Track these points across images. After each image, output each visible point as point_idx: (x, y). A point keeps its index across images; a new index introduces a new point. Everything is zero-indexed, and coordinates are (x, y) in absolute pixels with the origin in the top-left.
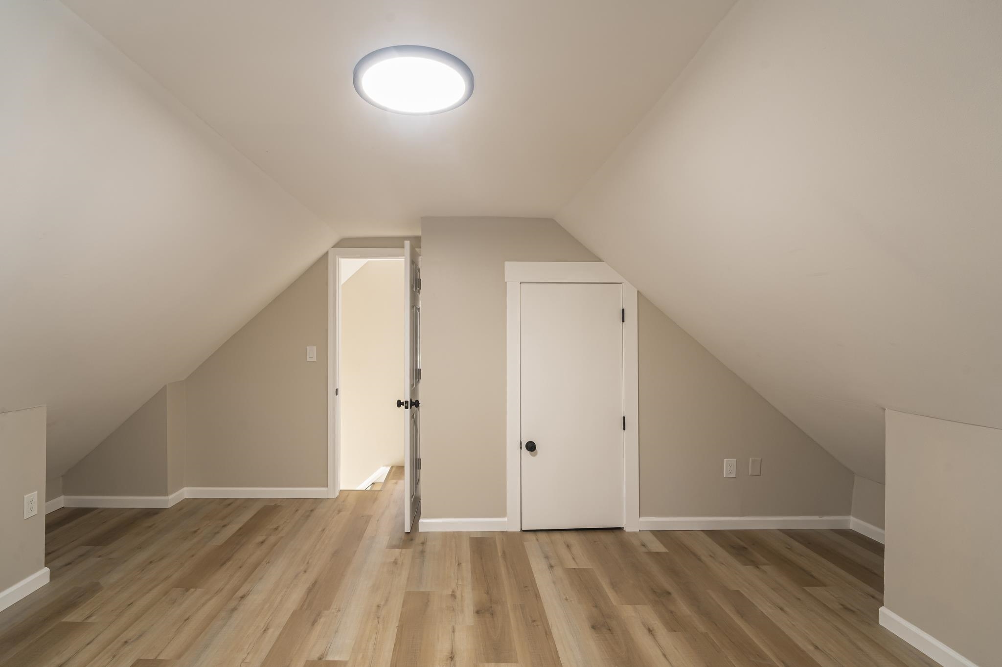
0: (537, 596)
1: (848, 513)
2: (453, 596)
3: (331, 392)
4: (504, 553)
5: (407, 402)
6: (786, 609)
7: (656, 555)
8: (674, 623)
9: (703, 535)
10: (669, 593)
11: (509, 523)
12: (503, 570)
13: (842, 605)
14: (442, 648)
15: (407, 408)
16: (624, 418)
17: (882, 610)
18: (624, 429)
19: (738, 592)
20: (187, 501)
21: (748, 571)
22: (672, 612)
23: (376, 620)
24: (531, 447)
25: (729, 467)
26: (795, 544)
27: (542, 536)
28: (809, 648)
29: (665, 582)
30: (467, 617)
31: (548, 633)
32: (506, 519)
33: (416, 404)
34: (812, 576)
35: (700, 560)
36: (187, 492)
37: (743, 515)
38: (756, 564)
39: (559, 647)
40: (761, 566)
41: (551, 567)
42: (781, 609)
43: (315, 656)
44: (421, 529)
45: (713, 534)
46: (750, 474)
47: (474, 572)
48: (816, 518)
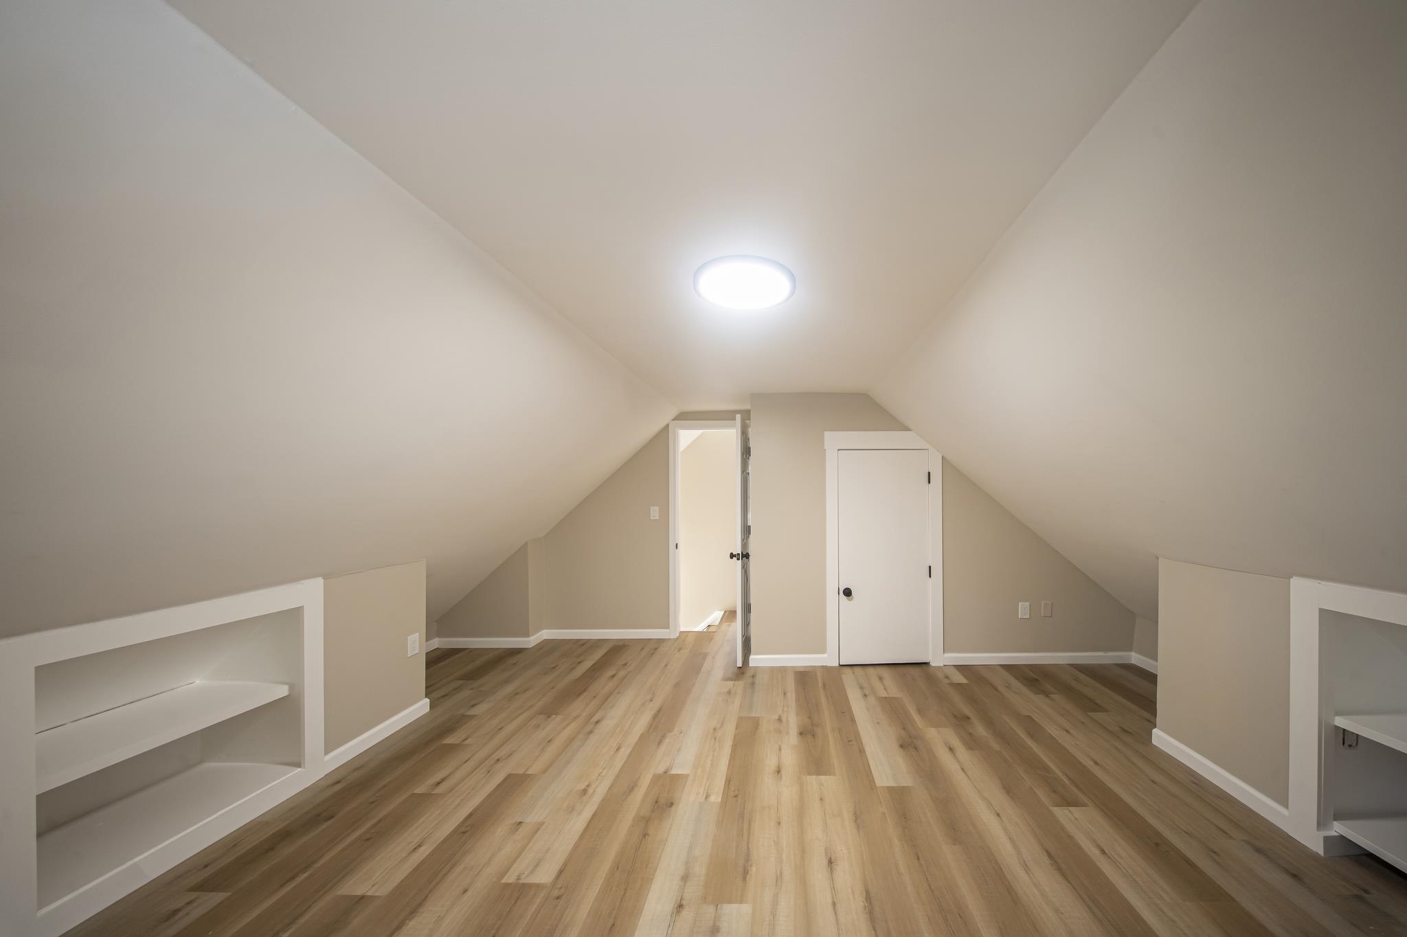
0: (853, 720)
1: (1130, 649)
2: (780, 720)
3: (672, 546)
4: (824, 684)
5: (738, 554)
6: (1072, 731)
7: (958, 686)
8: (972, 743)
9: (1001, 670)
10: (969, 718)
11: (828, 659)
12: (823, 700)
13: (1120, 727)
14: (771, 762)
15: (738, 559)
16: (930, 567)
17: (1155, 731)
18: (930, 577)
19: (1029, 716)
20: (546, 642)
21: (1039, 700)
22: (971, 734)
23: (713, 740)
24: (848, 593)
25: (1023, 610)
26: (1082, 676)
27: (858, 670)
28: (1088, 763)
29: (966, 710)
30: (792, 738)
31: (862, 751)
32: (825, 655)
33: (745, 556)
34: (1096, 704)
35: (997, 690)
36: (546, 634)
37: (1036, 651)
38: (1047, 694)
39: (871, 762)
40: (1050, 695)
41: (865, 696)
42: (1067, 731)
43: (660, 770)
44: (751, 664)
45: (1009, 668)
46: (1042, 615)
47: (797, 700)
48: (1101, 654)
